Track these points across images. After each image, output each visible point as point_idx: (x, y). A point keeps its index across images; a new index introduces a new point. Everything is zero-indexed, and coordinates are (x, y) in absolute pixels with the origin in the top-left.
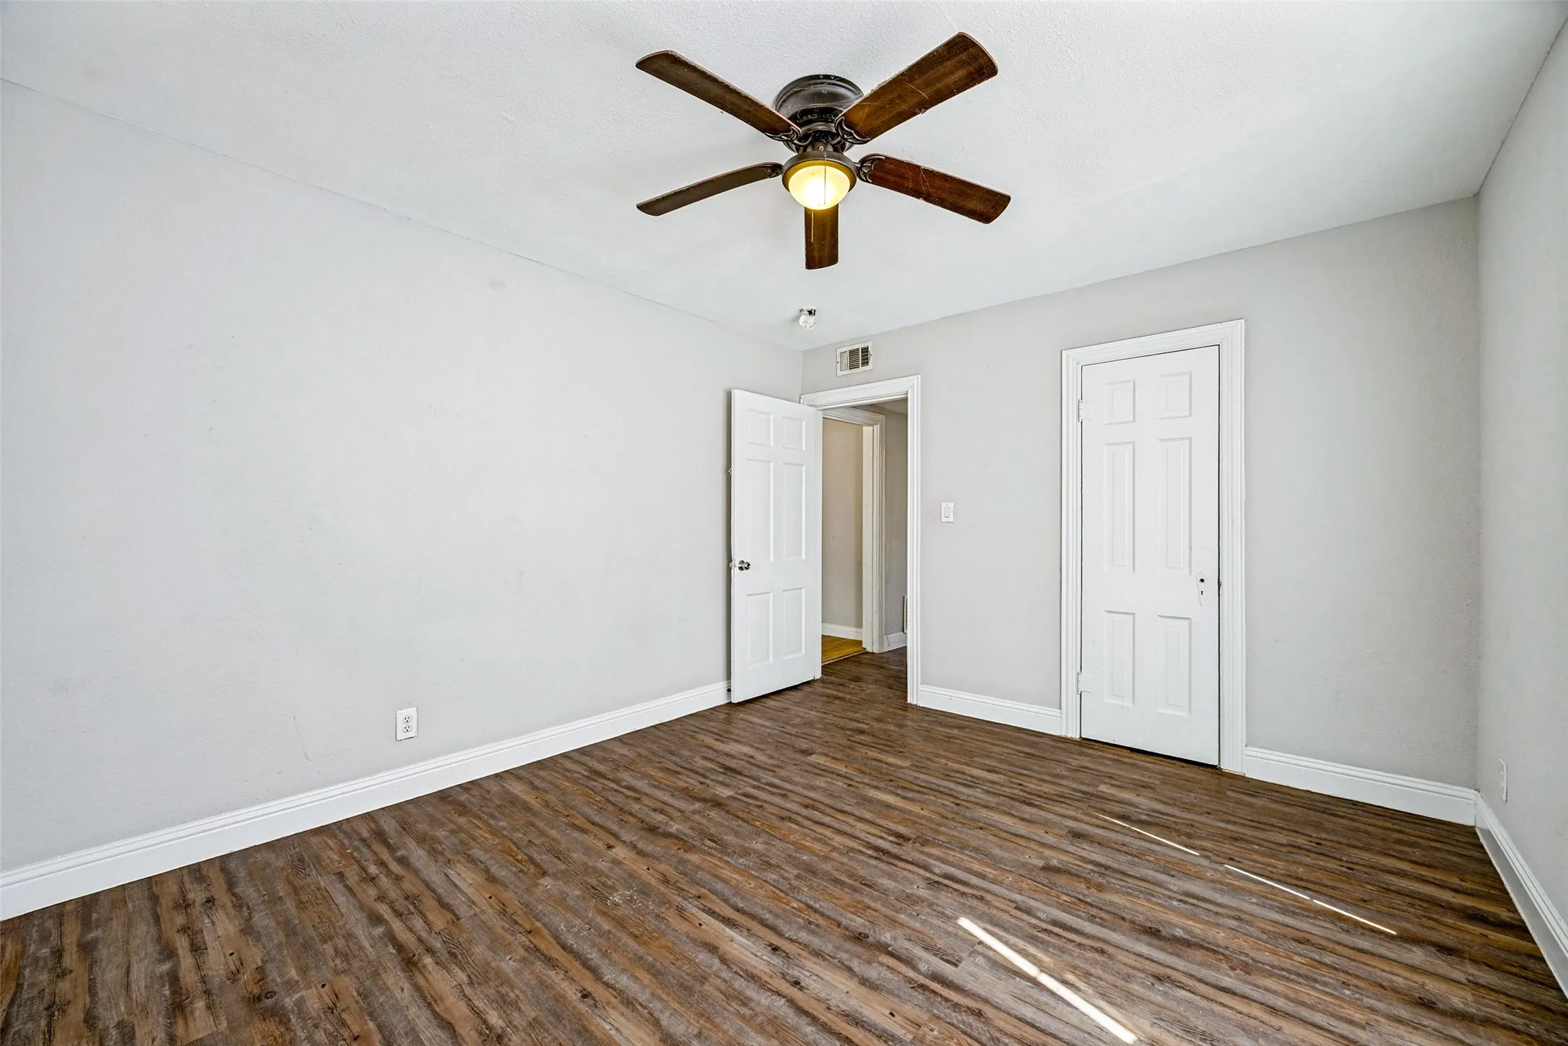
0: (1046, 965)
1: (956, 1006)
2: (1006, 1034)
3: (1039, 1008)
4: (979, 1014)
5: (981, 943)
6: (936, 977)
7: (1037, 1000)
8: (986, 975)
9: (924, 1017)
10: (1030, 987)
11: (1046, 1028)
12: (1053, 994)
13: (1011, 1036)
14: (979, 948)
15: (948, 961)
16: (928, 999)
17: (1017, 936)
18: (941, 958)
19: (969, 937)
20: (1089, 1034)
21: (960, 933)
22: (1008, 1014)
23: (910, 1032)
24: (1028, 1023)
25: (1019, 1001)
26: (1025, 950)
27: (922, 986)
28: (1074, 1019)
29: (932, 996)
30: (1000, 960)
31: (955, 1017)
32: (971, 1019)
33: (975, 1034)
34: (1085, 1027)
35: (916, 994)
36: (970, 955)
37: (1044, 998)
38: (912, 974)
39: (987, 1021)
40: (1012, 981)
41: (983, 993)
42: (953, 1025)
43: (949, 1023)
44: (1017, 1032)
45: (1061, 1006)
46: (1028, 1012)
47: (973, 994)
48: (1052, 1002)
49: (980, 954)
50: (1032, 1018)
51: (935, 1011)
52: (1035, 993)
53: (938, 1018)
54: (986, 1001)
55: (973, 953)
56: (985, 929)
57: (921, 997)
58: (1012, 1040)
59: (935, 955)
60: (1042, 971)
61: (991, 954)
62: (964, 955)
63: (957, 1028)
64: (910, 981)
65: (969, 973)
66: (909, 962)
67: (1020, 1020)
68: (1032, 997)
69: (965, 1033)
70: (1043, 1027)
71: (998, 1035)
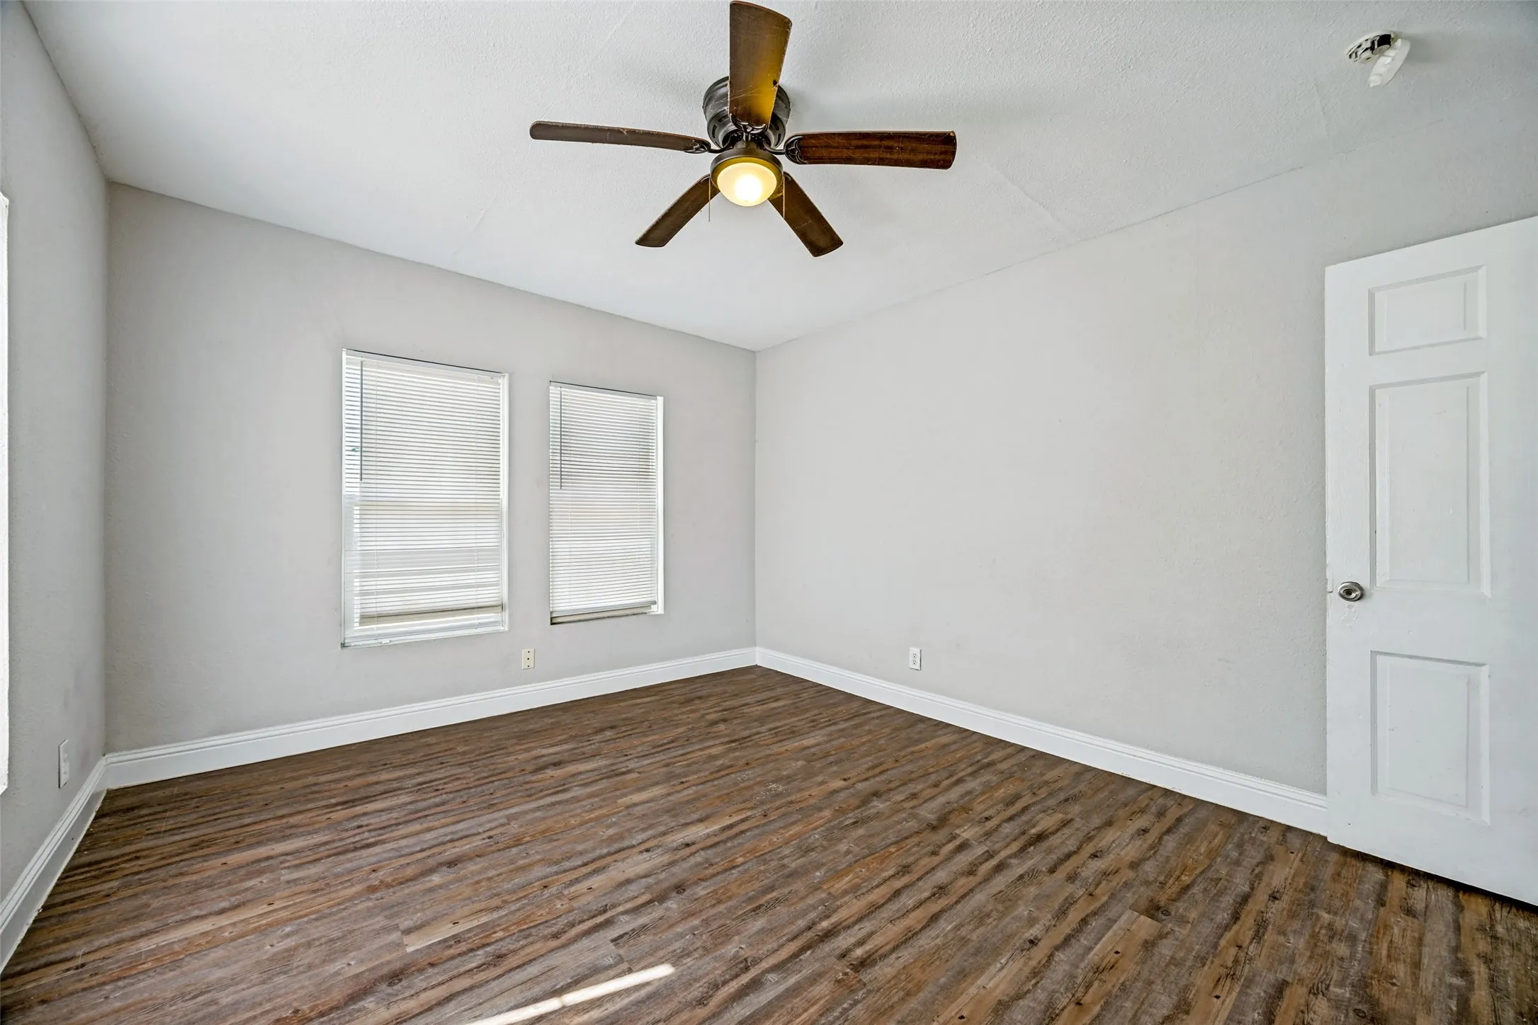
0: (570, 1014)
1: (572, 925)
2: (526, 945)
3: (532, 980)
4: (555, 936)
5: (630, 971)
6: (608, 923)
7: (538, 984)
8: (588, 959)
9: (575, 904)
10: (555, 986)
11: (510, 975)
12: (536, 1000)
13: (523, 947)
14: (625, 966)
15: (621, 937)
16: (590, 912)
17: (625, 1009)
18: (626, 933)
19: (642, 965)
20: (480, 1004)
21: (652, 959)
22: (542, 956)
23: (569, 894)
24: (524, 964)
25: (547, 969)
26: (600, 1006)
27: (605, 911)
28: (500, 1001)
29: (592, 914)
30: (601, 976)
31: (563, 921)
32: (554, 929)
33: (541, 927)
34: (486, 1006)
35: (600, 905)
36: (620, 955)
37: (537, 990)
38: (621, 909)
39: (545, 938)
40: (572, 974)
41: (572, 948)
42: (558, 917)
43: (560, 916)
44: (522, 953)
45: (520, 998)
46: (533, 970)
47: (576, 941)
48: (529, 994)
49: (616, 965)
50: (525, 969)
51: (576, 912)
52: (547, 986)
53: (570, 911)
54: (564, 946)
55: (621, 960)
56: (648, 984)
57: (595, 908)
58: (519, 946)
59: (633, 930)
60: (564, 1007)
61: (612, 973)
62: (621, 952)
63: (555, 918)
64: (614, 906)
65: (600, 948)
66: (636, 910)
67: (531, 961)
68: (546, 980)
69: (546, 922)
70: (512, 973)
71: (531, 939)
